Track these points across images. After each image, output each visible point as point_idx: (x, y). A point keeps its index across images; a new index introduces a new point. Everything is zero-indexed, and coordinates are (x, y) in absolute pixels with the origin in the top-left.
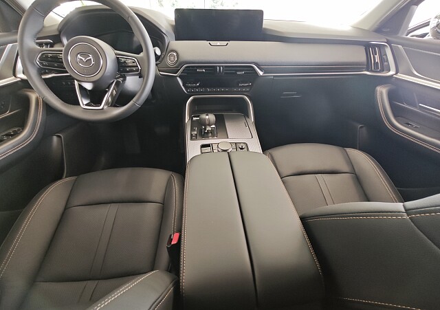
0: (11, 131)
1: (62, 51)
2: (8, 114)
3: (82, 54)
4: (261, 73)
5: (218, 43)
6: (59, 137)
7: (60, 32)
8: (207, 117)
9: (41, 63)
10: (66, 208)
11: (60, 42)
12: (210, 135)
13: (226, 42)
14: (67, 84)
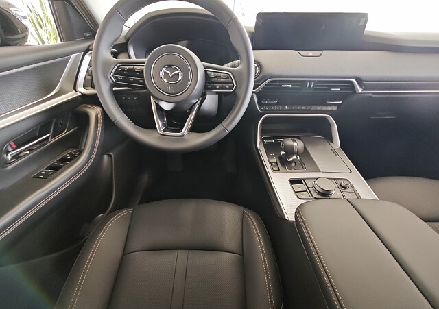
0: (66, 154)
1: (144, 63)
2: (65, 134)
3: (168, 66)
4: (360, 90)
5: (311, 53)
6: (109, 155)
7: (128, 40)
8: (295, 144)
9: (116, 78)
10: (125, 253)
11: (127, 51)
12: (294, 164)
13: (320, 52)
14: (127, 98)
